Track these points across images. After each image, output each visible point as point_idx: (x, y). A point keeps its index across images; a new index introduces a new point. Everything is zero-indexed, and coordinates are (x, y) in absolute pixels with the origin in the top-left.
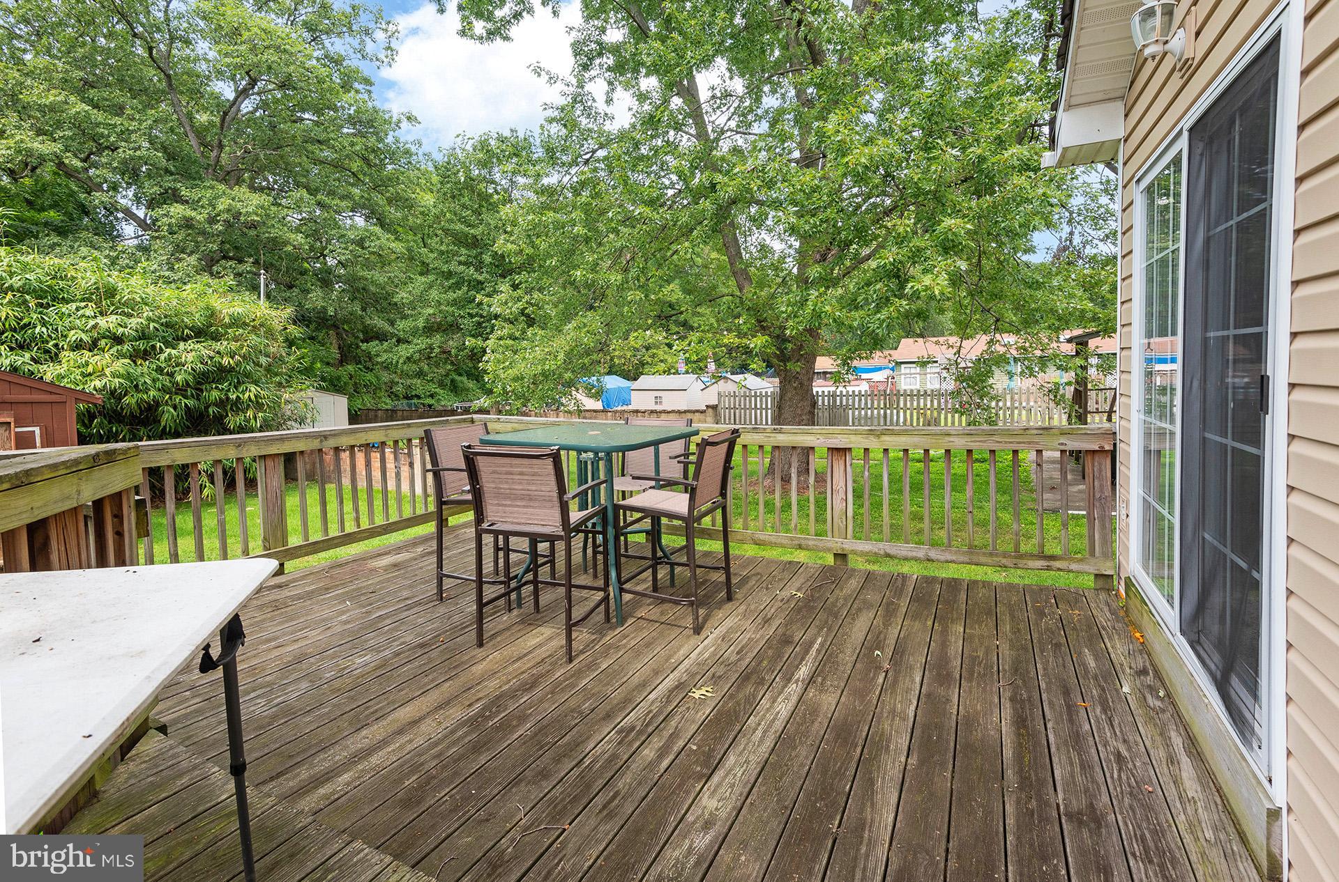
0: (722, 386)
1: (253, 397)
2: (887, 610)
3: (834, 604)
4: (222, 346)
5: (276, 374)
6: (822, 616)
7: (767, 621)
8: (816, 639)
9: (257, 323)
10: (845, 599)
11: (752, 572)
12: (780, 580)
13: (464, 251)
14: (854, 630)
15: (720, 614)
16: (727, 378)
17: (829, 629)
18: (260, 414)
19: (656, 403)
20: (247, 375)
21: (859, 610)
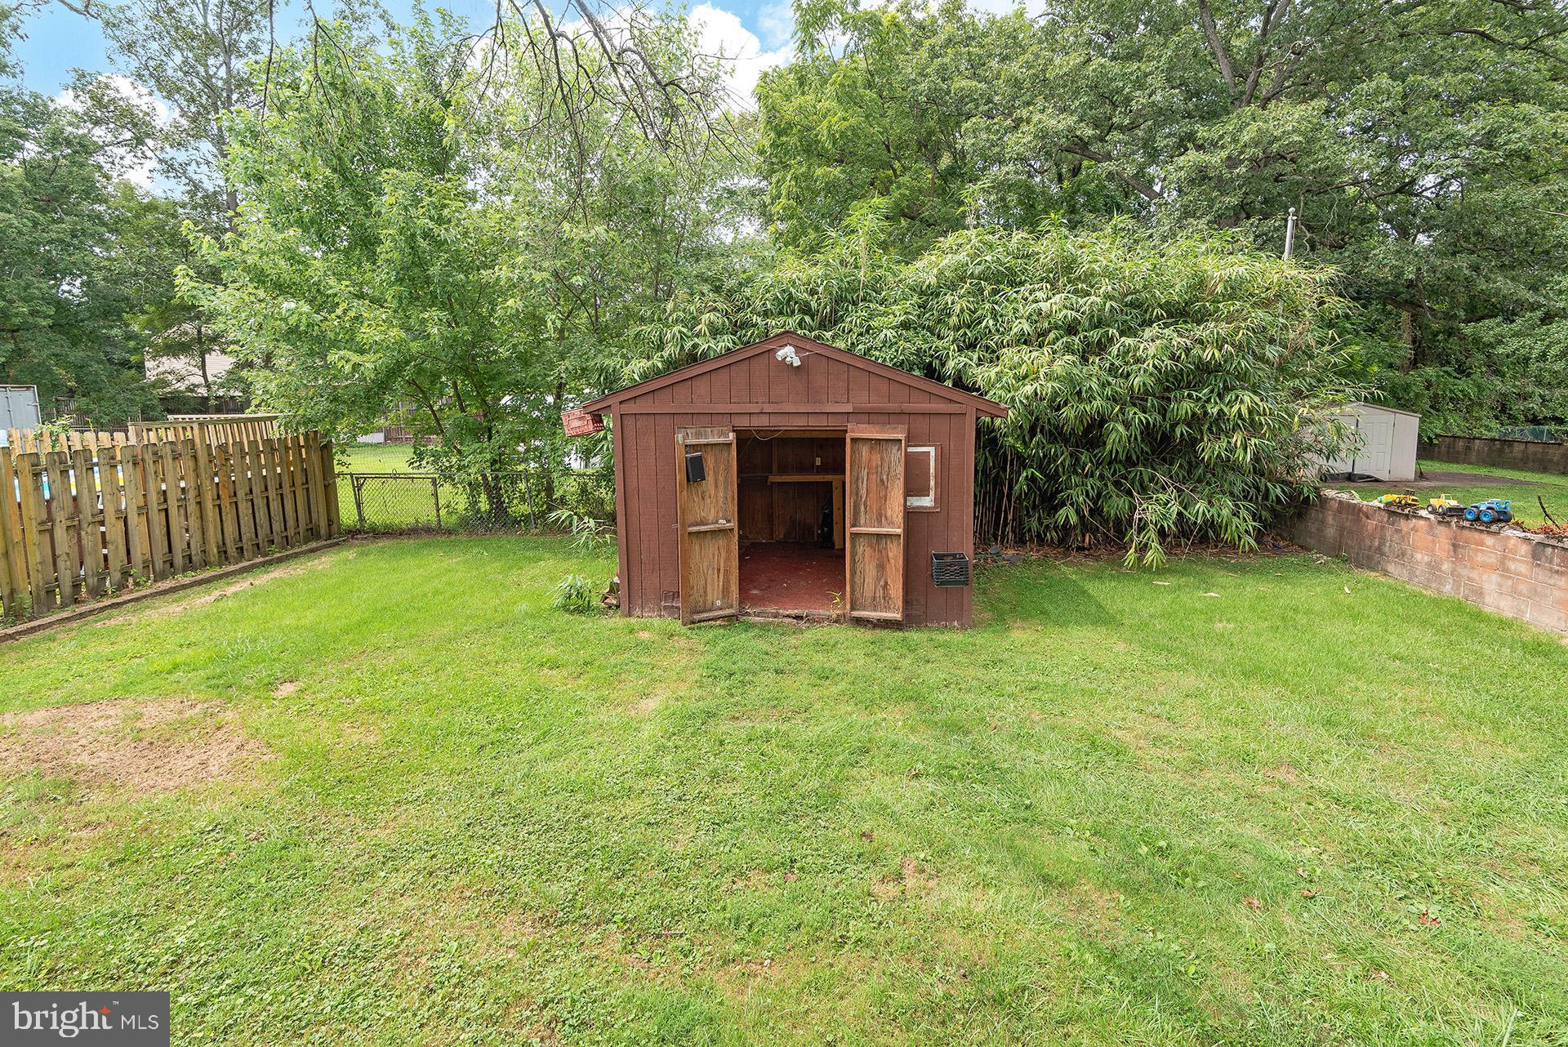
1: (1245, 412)
4: (1206, 330)
5: (1294, 376)
9: (1271, 294)
18: (1253, 441)
20: (1243, 376)
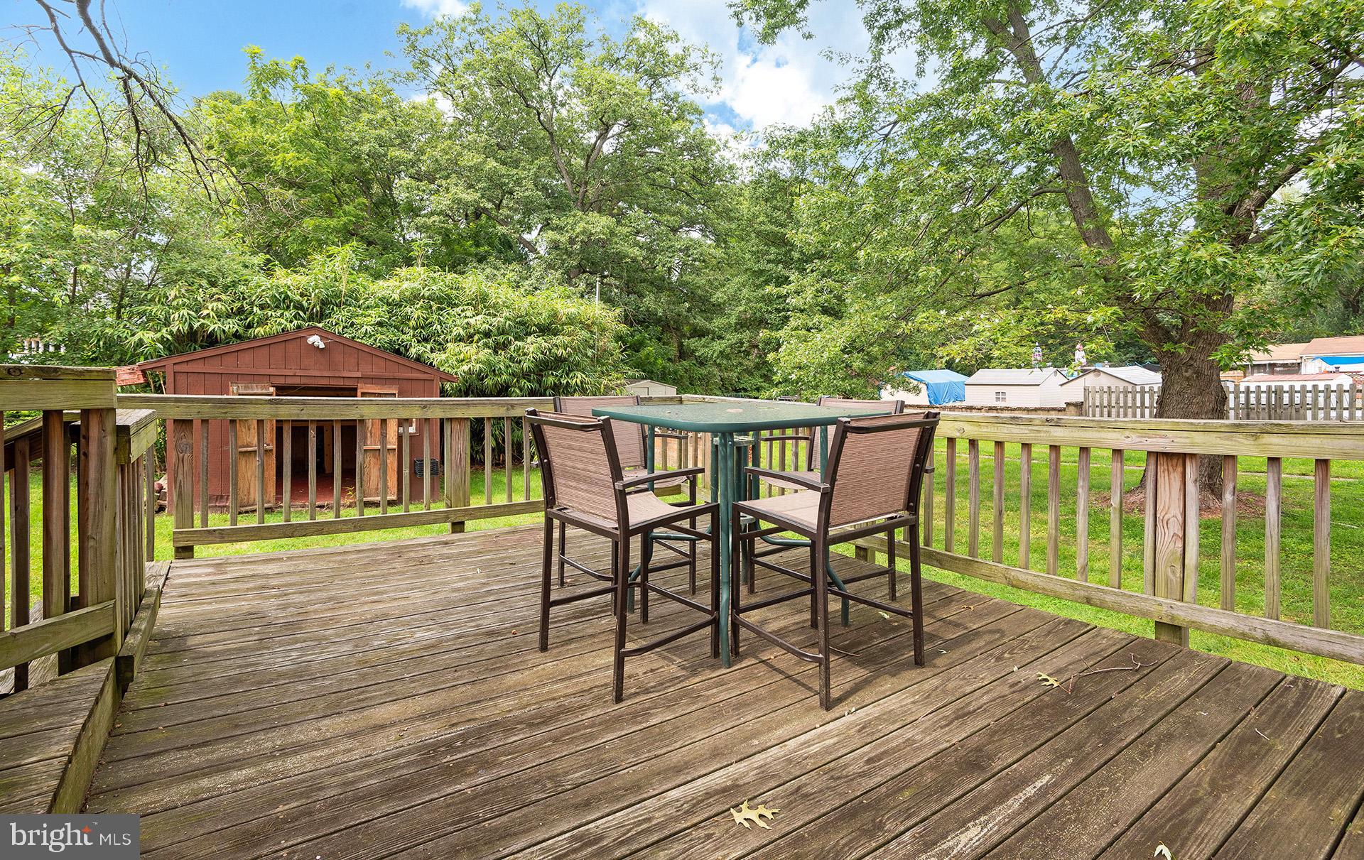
0: (1090, 380)
1: (579, 383)
2: (1235, 754)
3: (1115, 715)
4: (559, 340)
6: (1079, 731)
7: (962, 715)
8: (1038, 776)
9: (589, 323)
10: (1146, 710)
11: (989, 627)
12: (1033, 648)
13: (773, 249)
14: (1136, 778)
15: (887, 684)
16: (1099, 371)
17: (1077, 764)
19: (998, 399)
20: (577, 365)
21: (1169, 737)
